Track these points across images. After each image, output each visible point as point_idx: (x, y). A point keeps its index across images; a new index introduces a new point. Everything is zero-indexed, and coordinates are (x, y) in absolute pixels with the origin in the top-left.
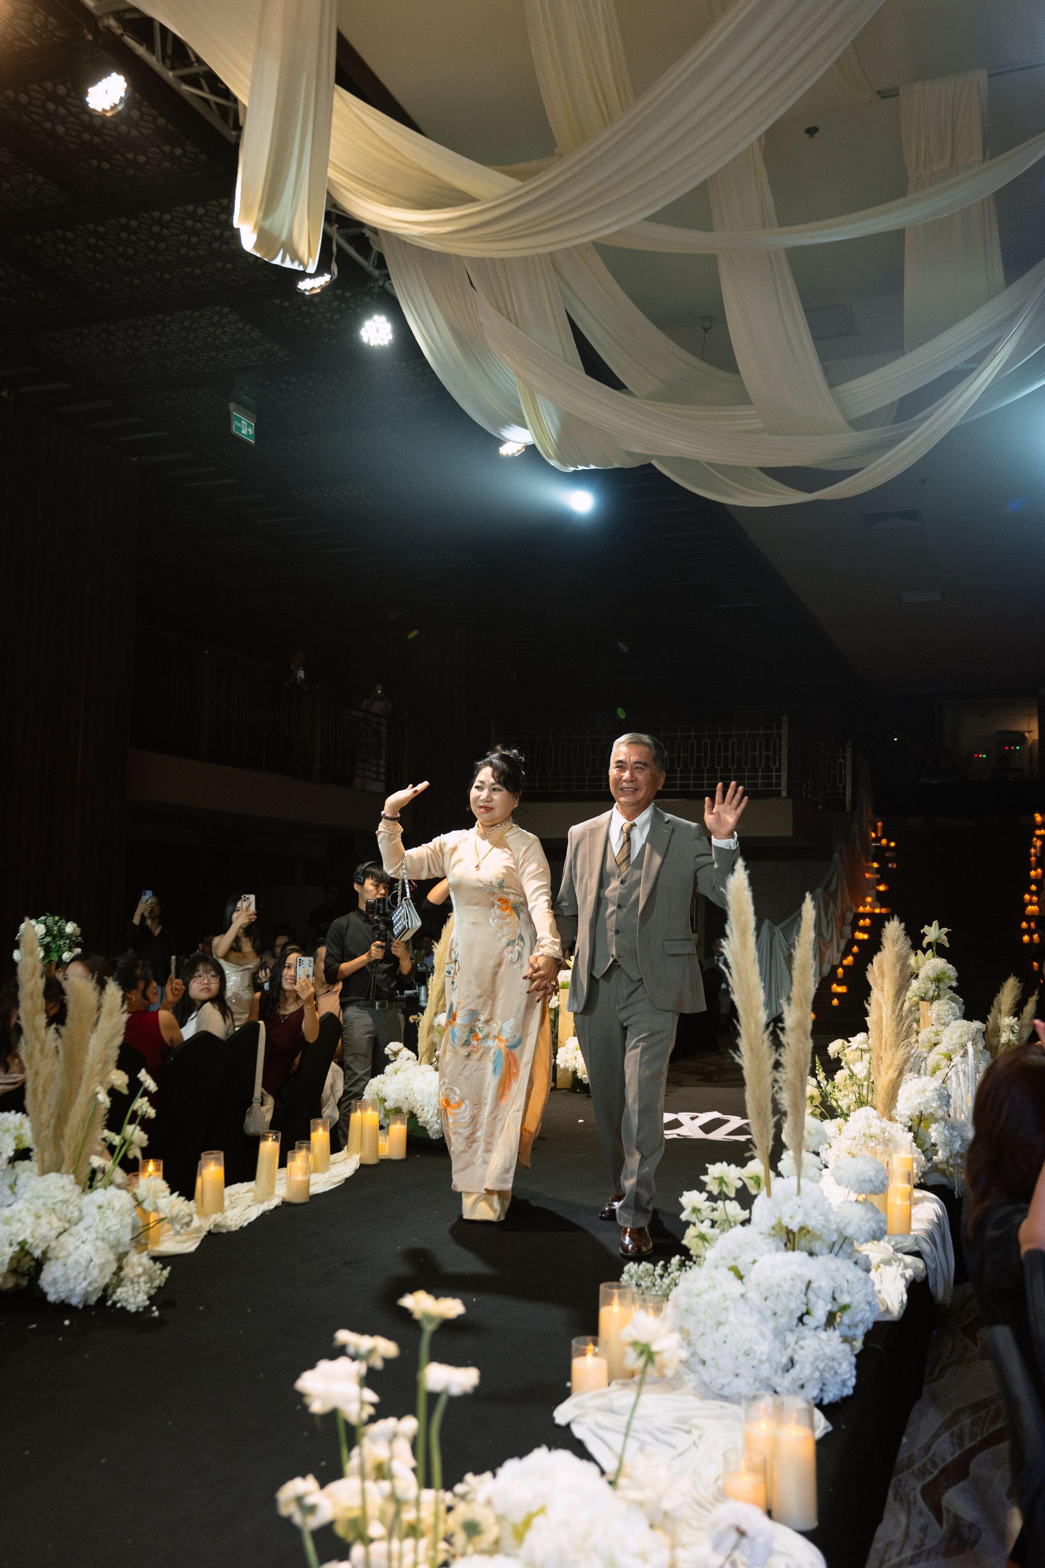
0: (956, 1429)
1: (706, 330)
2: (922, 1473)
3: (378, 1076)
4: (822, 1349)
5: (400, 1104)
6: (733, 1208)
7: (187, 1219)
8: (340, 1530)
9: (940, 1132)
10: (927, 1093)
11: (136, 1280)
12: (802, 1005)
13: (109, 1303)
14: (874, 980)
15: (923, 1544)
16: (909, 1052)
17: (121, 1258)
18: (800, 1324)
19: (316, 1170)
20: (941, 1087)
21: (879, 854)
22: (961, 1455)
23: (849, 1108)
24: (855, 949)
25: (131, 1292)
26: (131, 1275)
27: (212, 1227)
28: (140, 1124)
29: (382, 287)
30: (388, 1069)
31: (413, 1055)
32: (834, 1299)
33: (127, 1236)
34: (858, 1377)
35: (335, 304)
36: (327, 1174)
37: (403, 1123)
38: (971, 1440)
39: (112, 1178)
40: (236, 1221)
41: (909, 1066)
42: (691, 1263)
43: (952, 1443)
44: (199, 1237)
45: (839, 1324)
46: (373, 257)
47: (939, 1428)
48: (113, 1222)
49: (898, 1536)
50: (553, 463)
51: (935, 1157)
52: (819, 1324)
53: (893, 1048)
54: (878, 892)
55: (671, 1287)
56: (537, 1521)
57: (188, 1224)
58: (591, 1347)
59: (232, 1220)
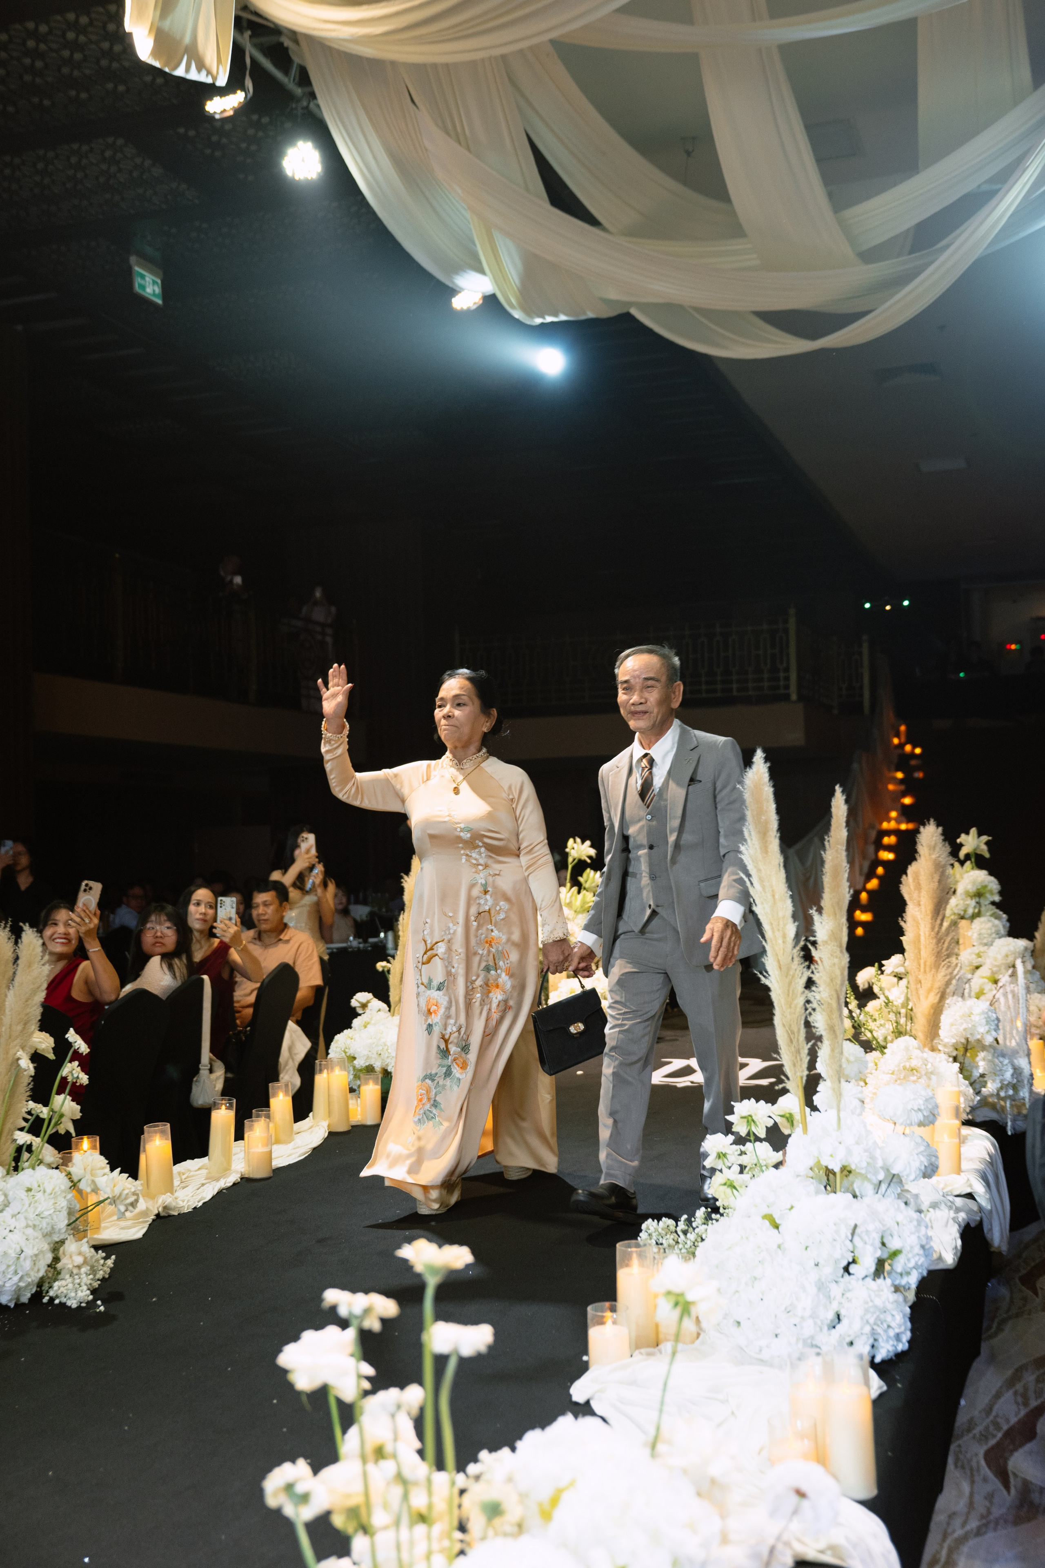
0: (1019, 1387)
1: (689, 153)
2: (984, 1437)
3: (345, 1031)
4: (872, 1301)
5: (371, 1062)
6: (764, 1150)
7: (132, 1199)
8: (338, 1521)
9: (990, 1061)
10: (973, 1017)
11: (75, 1271)
12: (836, 914)
13: (46, 1300)
14: (909, 894)
15: (989, 1512)
16: (951, 973)
17: (57, 1247)
18: (846, 1274)
19: (278, 1142)
20: (989, 1010)
21: (903, 762)
22: (1027, 1415)
23: (885, 1039)
24: (880, 870)
25: (70, 1286)
26: (70, 1266)
27: (160, 1209)
28: (69, 1094)
29: (307, 108)
30: (356, 1022)
31: (383, 1006)
32: (883, 1244)
33: (62, 1222)
34: (912, 1331)
35: (251, 132)
36: (291, 1145)
37: (376, 1084)
38: (1037, 1398)
39: (40, 1157)
40: (188, 1201)
41: (951, 988)
42: (718, 1216)
43: (1017, 1403)
44: (148, 1221)
45: (889, 1273)
46: (294, 70)
47: (1001, 1387)
48: (45, 1205)
49: (961, 1506)
50: (517, 314)
51: (983, 1089)
52: (868, 1274)
53: (933, 970)
54: (904, 806)
55: (696, 1244)
56: (566, 1497)
57: (133, 1205)
58: (608, 1314)
59: (183, 1201)
